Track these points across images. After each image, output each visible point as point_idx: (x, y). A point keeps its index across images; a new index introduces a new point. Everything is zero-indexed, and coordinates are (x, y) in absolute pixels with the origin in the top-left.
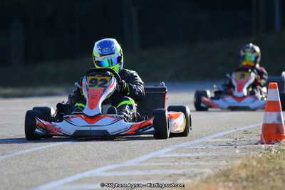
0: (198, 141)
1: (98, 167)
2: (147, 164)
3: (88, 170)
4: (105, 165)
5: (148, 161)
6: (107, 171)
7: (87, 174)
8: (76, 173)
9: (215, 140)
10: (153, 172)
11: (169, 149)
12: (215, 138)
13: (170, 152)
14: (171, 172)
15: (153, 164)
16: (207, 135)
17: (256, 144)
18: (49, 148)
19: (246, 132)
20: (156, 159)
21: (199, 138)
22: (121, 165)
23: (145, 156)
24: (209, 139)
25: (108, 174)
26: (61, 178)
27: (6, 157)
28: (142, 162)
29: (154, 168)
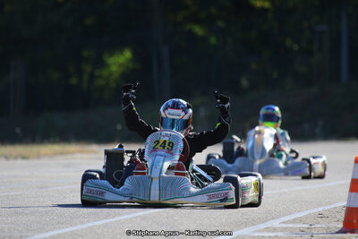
0: (262, 226)
9: (284, 226)
12: (283, 223)
16: (273, 218)
17: (337, 233)
18: (77, 230)
19: (321, 215)
21: (263, 222)
24: (276, 223)
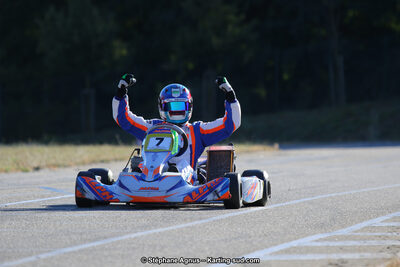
1: (307, 235)
2: (361, 234)
3: (295, 239)
4: (315, 234)
5: (362, 230)
6: (317, 241)
7: (294, 243)
8: (283, 242)
10: (368, 243)
11: (385, 218)
13: (386, 221)
14: (390, 243)
15: (368, 234)
20: (372, 228)
22: (332, 234)
23: (359, 224)
25: (319, 244)
26: (267, 247)
27: (203, 221)
28: (356, 232)
29: (370, 238)
